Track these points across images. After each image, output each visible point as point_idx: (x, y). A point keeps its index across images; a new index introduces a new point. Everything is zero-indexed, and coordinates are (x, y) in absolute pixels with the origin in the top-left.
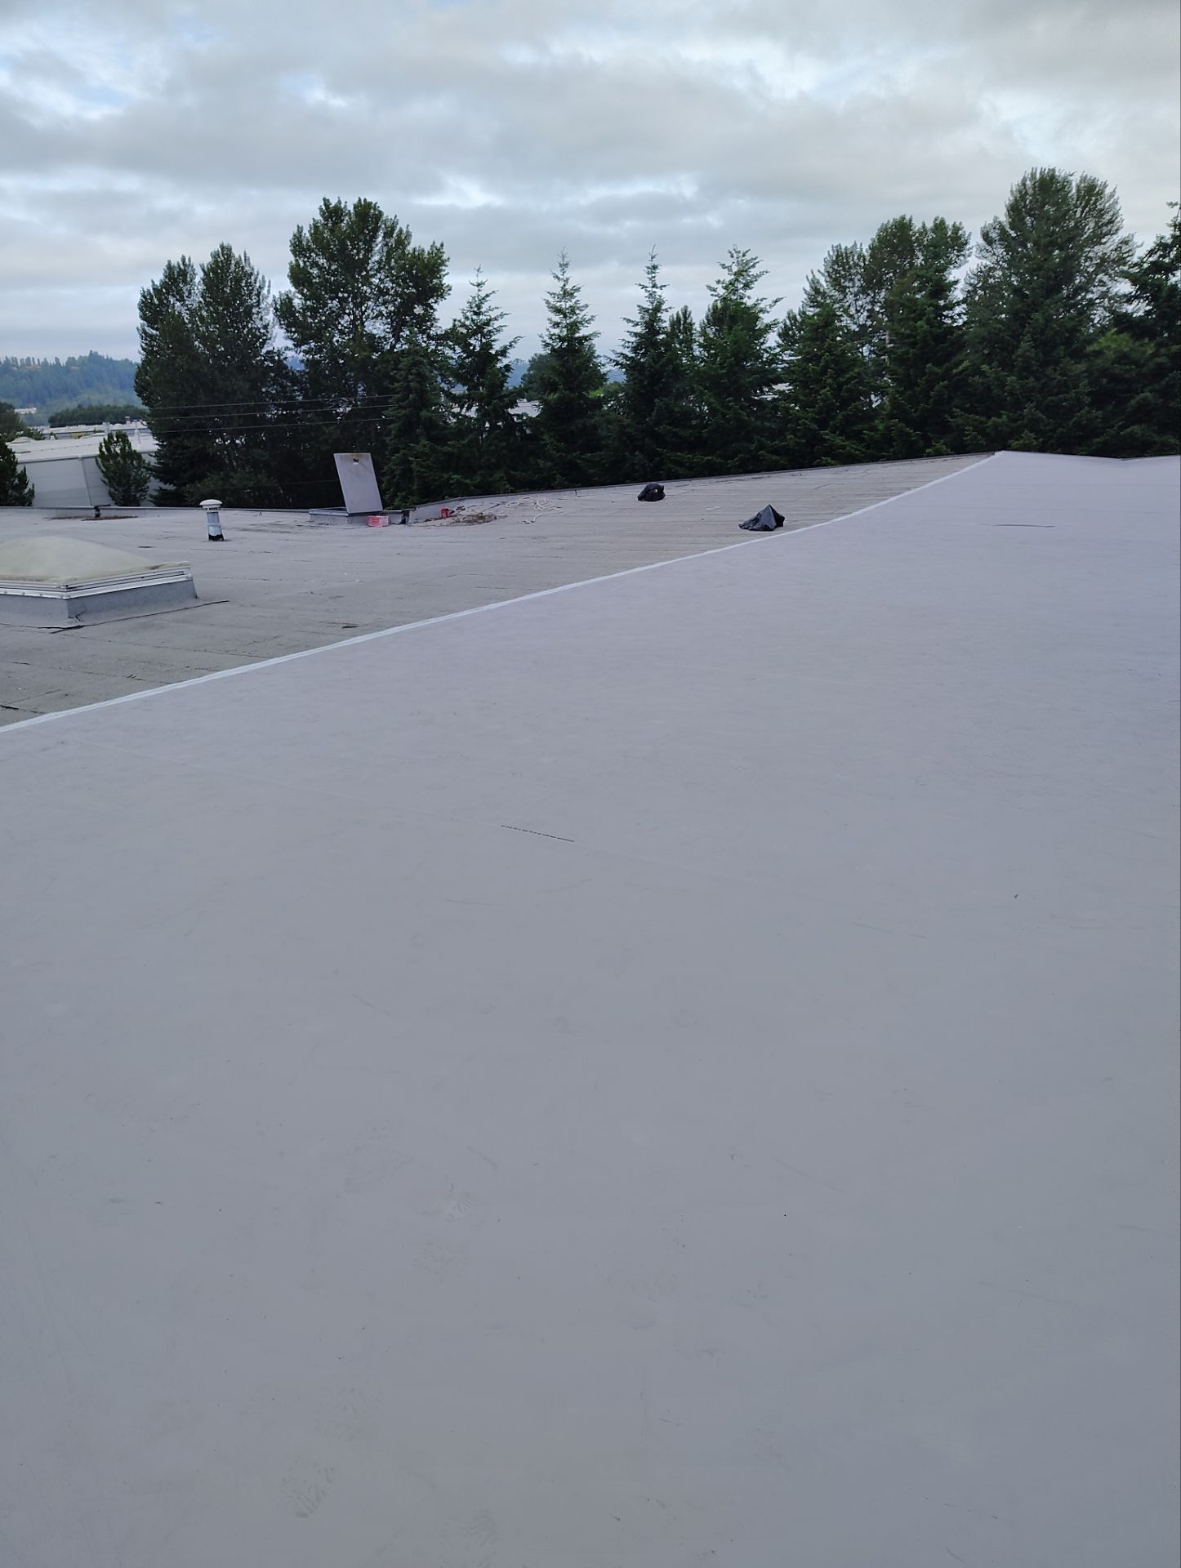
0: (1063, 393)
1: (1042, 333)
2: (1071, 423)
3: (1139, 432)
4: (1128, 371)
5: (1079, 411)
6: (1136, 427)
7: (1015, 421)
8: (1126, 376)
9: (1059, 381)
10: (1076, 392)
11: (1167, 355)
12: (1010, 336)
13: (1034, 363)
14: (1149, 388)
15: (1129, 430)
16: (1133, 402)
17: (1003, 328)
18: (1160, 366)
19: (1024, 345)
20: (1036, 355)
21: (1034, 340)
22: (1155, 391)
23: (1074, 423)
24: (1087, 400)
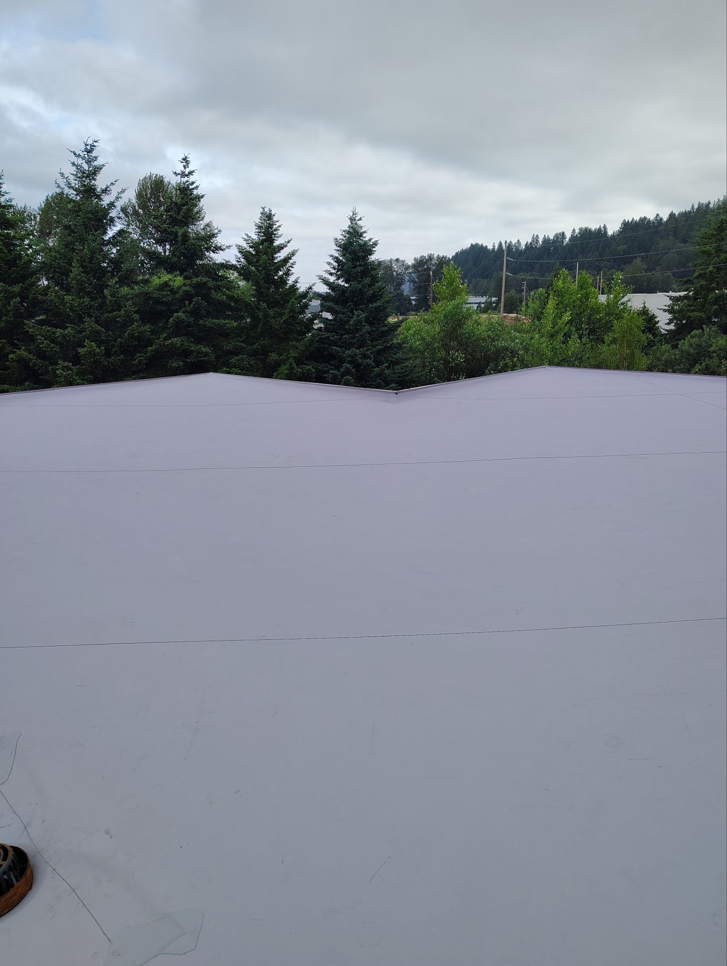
0: (117, 310)
1: (91, 262)
2: (126, 335)
3: (178, 342)
4: (166, 296)
5: (131, 326)
6: (176, 339)
7: (81, 332)
8: (164, 300)
9: (110, 301)
10: (125, 310)
11: (191, 285)
12: (66, 263)
13: (87, 285)
14: (183, 309)
15: (170, 341)
16: (171, 320)
17: (58, 256)
18: (186, 292)
19: (76, 270)
20: (89, 280)
21: (82, 266)
22: (187, 312)
23: (129, 334)
24: (136, 316)
